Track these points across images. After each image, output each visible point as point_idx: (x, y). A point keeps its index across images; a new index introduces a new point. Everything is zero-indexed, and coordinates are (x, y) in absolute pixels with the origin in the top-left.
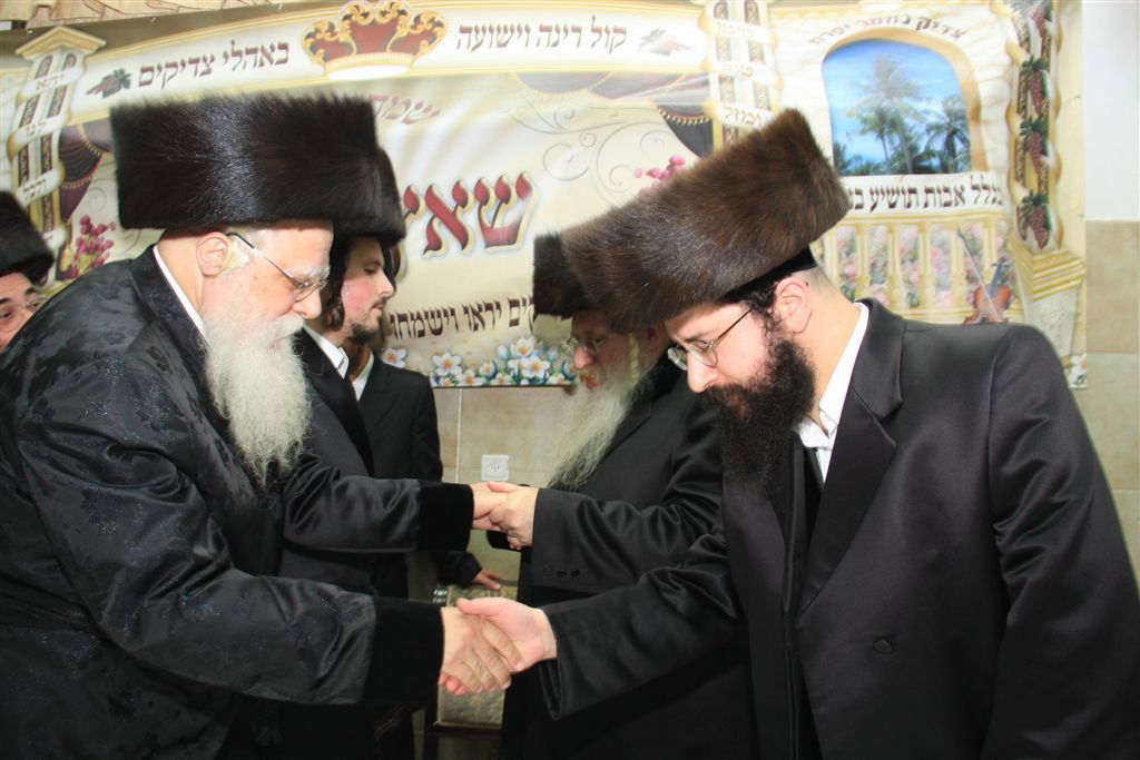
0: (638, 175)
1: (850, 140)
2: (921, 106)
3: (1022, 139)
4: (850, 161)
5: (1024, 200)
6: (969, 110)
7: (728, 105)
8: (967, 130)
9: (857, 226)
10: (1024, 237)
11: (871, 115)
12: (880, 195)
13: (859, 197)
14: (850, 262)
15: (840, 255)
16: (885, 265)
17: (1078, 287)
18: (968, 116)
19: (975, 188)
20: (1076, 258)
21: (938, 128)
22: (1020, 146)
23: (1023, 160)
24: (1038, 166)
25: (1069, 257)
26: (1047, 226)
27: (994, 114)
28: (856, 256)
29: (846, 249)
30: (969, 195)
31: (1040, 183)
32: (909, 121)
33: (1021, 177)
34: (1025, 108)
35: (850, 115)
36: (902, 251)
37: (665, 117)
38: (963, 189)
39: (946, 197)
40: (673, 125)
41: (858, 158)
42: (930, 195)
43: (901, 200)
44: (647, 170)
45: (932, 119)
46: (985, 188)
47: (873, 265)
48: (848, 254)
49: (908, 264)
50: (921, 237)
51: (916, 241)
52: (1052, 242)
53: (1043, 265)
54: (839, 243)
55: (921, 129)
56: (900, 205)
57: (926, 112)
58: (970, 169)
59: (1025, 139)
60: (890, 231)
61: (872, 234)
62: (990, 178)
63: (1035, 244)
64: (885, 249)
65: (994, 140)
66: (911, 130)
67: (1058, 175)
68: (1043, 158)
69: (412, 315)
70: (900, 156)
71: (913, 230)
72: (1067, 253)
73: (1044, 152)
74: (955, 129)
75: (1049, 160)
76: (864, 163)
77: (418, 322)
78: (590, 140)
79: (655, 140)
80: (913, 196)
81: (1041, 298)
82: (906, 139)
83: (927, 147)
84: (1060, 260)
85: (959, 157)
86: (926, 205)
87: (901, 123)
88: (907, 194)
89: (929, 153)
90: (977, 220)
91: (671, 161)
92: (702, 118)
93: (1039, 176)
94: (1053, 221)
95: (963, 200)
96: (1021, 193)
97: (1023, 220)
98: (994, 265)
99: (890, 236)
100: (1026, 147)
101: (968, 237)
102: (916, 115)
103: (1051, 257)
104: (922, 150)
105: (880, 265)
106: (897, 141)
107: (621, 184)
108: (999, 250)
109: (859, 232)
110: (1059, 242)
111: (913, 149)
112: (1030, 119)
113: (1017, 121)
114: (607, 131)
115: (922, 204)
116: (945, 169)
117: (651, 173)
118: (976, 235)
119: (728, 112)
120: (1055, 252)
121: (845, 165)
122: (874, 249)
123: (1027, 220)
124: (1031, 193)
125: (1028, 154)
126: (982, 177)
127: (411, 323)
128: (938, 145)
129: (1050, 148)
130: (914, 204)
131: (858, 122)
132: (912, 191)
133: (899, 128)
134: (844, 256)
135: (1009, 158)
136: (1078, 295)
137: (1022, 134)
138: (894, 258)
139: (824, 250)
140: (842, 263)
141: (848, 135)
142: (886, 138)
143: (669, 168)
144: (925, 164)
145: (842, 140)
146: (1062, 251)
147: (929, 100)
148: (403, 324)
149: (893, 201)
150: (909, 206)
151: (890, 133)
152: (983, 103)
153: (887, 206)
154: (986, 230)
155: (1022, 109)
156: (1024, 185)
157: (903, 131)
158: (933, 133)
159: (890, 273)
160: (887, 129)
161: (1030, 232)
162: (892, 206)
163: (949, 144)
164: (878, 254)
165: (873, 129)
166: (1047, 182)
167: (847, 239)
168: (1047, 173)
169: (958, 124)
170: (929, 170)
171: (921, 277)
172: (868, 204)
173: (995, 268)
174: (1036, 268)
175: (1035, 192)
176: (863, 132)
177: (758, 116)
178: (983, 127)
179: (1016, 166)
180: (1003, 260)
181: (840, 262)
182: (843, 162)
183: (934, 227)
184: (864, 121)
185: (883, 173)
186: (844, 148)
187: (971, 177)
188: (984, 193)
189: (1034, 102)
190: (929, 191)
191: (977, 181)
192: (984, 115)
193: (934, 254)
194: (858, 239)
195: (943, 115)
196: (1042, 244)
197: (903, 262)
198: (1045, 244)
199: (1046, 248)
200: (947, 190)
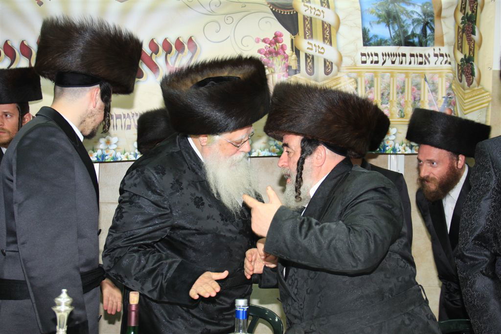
0: (257, 41)
1: (372, 26)
2: (410, 8)
3: (461, 26)
4: (371, 38)
5: (462, 60)
6: (435, 12)
7: (306, 4)
8: (434, 24)
9: (375, 72)
10: (461, 81)
11: (383, 13)
12: (387, 57)
13: (376, 57)
14: (371, 92)
15: (366, 88)
16: (389, 94)
17: (487, 107)
18: (435, 15)
19: (436, 55)
20: (487, 92)
21: (418, 21)
22: (460, 31)
23: (462, 38)
24: (470, 40)
25: (483, 91)
26: (473, 74)
27: (449, 13)
28: (374, 89)
29: (369, 85)
30: (432, 59)
31: (470, 50)
32: (403, 17)
33: (460, 48)
34: (465, 8)
35: (372, 12)
36: (397, 87)
37: (272, 10)
38: (429, 55)
39: (420, 59)
40: (276, 14)
41: (376, 36)
42: (413, 58)
43: (398, 60)
44: (262, 39)
45: (415, 16)
46: (442, 55)
47: (382, 94)
48: (370, 88)
49: (400, 94)
50: (407, 79)
51: (404, 82)
52: (475, 83)
53: (470, 96)
54: (365, 82)
55: (409, 22)
56: (397, 62)
57: (412, 12)
58: (434, 45)
59: (463, 26)
60: (392, 76)
61: (383, 78)
62: (444, 50)
63: (466, 84)
64: (389, 86)
65: (447, 28)
66: (404, 22)
67: (480, 46)
68: (473, 36)
69: (124, 115)
70: (399, 36)
71: (403, 76)
72: (483, 88)
73: (474, 33)
74: (428, 23)
75: (476, 37)
76: (379, 39)
77: (128, 119)
78: (230, 20)
79: (266, 23)
80: (404, 58)
81: (468, 113)
82: (401, 27)
83: (412, 32)
84: (478, 93)
85: (428, 38)
86: (410, 63)
87: (399, 18)
88: (401, 56)
89: (413, 35)
90: (435, 73)
91: (275, 34)
92: (292, 11)
93: (470, 46)
94: (476, 71)
95: (429, 62)
96: (460, 56)
97: (460, 71)
98: (444, 97)
99: (392, 79)
100: (463, 31)
101: (430, 82)
102: (407, 14)
103: (474, 91)
104: (410, 33)
105: (386, 94)
106: (396, 28)
107: (248, 46)
108: (447, 89)
109: (376, 76)
110: (479, 83)
111: (405, 32)
112: (467, 14)
113: (460, 16)
114: (240, 15)
115: (408, 62)
116: (421, 44)
117: (264, 41)
118: (435, 82)
119: (307, 8)
120: (476, 88)
121: (369, 40)
122: (384, 85)
123: (462, 71)
124: (465, 56)
125: (464, 34)
126: (440, 49)
127: (123, 120)
128: (418, 31)
129: (476, 30)
130: (404, 62)
131: (376, 17)
132: (404, 55)
133: (397, 21)
134: (368, 88)
135: (455, 38)
136: (487, 111)
137: (461, 24)
138: (393, 91)
139: (357, 85)
140: (367, 92)
141: (370, 24)
142: (390, 26)
143: (274, 38)
144: (411, 41)
145: (367, 26)
146: (480, 87)
147: (414, 5)
148: (119, 120)
149: (394, 60)
150: (402, 63)
151: (393, 23)
152: (443, 7)
153: (391, 63)
154: (440, 79)
155: (463, 9)
156: (462, 52)
157: (400, 22)
158: (415, 24)
159: (391, 99)
160: (391, 22)
161: (464, 77)
162: (393, 63)
163: (424, 31)
164: (385, 89)
165: (383, 21)
166: (474, 50)
167: (370, 79)
168: (474, 45)
169: (429, 19)
170: (412, 44)
171: (406, 102)
172: (381, 61)
173: (444, 99)
174: (466, 97)
175: (467, 55)
176: (379, 23)
177: (322, 11)
178: (442, 20)
179: (458, 41)
180: (449, 94)
181: (366, 92)
182: (367, 38)
183: (413, 75)
184: (379, 16)
185: (389, 45)
186: (369, 31)
187: (434, 50)
188: (441, 58)
189: (470, 4)
190: (412, 55)
191: (437, 52)
192: (443, 14)
193: (413, 90)
194: (375, 79)
195: (421, 14)
196: (470, 83)
197: (398, 93)
198: (471, 84)
199: (471, 86)
200: (421, 56)
